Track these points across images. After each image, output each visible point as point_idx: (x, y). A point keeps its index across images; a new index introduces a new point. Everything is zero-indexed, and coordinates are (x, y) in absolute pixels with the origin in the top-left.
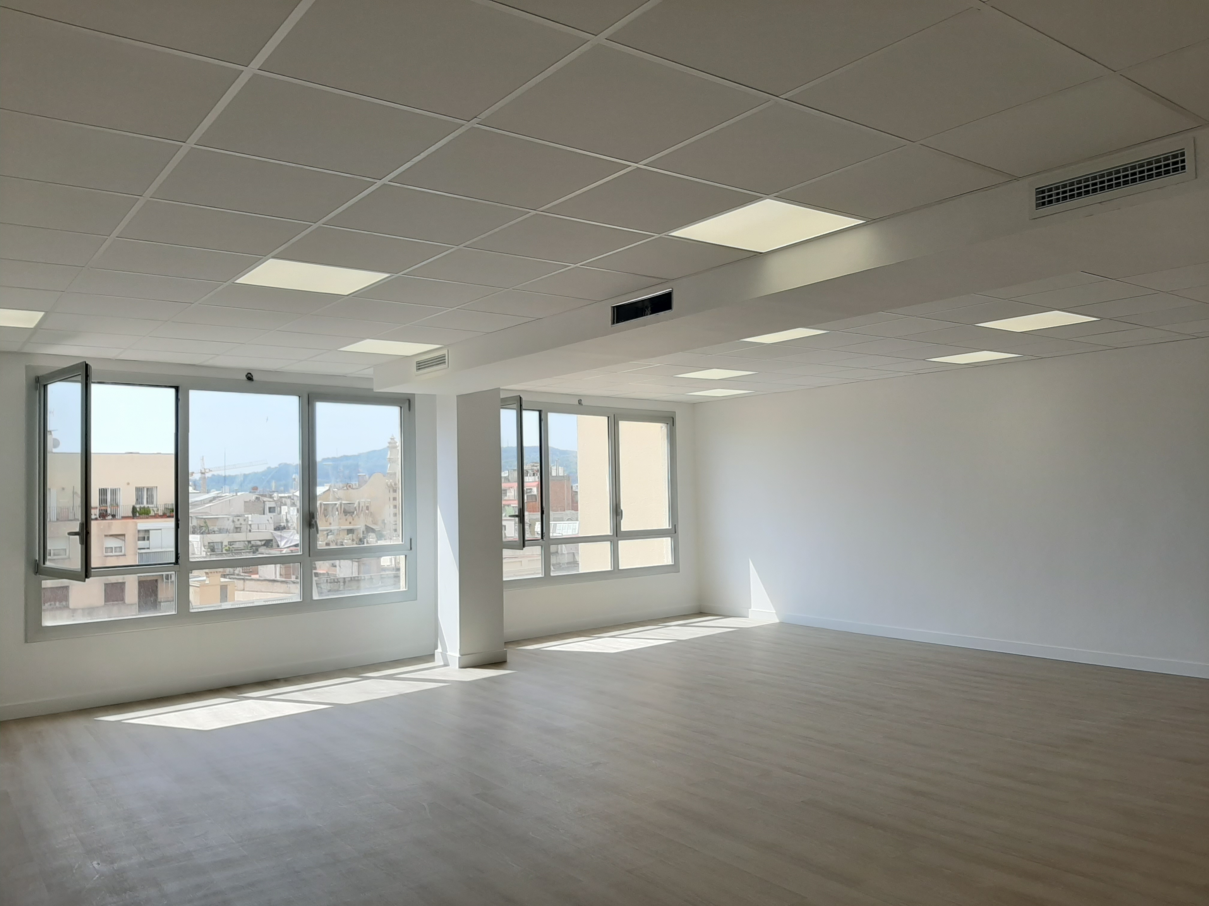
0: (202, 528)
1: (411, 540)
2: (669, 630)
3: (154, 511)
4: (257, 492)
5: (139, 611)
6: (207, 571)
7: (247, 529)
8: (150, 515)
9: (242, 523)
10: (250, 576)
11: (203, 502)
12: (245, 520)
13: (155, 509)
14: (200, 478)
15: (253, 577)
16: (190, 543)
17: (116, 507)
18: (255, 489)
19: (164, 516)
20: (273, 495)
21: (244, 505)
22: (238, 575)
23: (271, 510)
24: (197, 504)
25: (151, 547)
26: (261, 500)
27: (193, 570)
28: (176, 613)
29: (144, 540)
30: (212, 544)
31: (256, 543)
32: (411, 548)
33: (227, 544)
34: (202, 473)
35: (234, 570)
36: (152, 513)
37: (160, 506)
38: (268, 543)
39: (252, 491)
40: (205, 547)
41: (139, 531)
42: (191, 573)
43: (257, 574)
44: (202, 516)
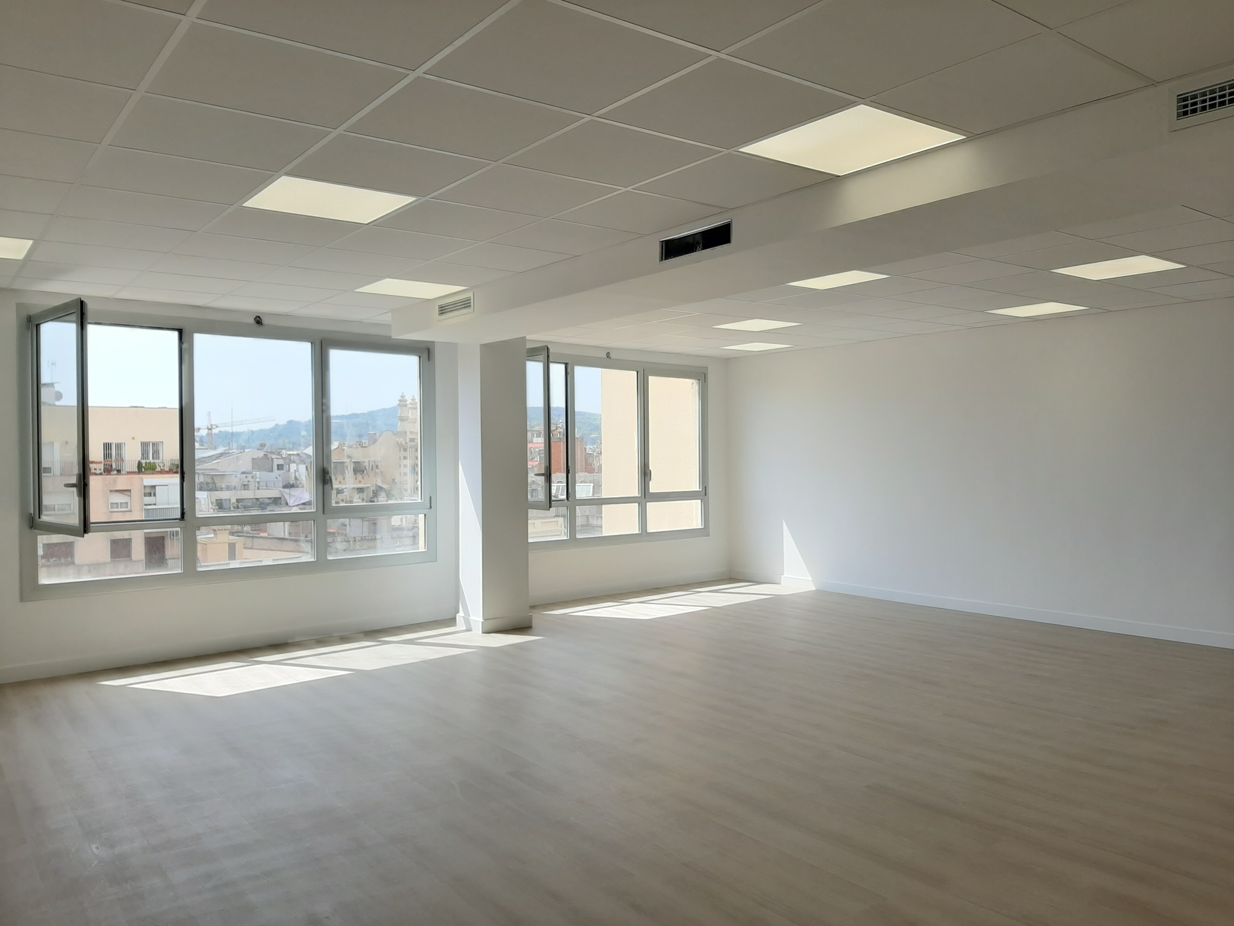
0: (210, 485)
1: (430, 498)
2: (700, 596)
3: (160, 467)
4: (265, 449)
5: (146, 568)
6: (215, 527)
7: (255, 486)
8: (156, 470)
9: (250, 480)
10: (259, 534)
11: (211, 458)
12: (253, 477)
13: (161, 465)
14: (208, 434)
15: (262, 535)
16: (196, 500)
17: (121, 461)
18: (263, 446)
19: (170, 471)
20: (281, 452)
21: (252, 463)
22: (247, 533)
23: (280, 467)
24: (204, 460)
25: (157, 503)
26: (269, 456)
27: (201, 526)
28: (182, 572)
29: (151, 496)
30: (219, 501)
31: (264, 501)
32: (431, 507)
33: (235, 501)
34: (209, 429)
35: (242, 528)
36: (158, 469)
37: (166, 462)
38: (276, 501)
39: (261, 448)
40: (213, 504)
41: (145, 487)
42: (199, 530)
43: (266, 531)
44: (209, 472)
